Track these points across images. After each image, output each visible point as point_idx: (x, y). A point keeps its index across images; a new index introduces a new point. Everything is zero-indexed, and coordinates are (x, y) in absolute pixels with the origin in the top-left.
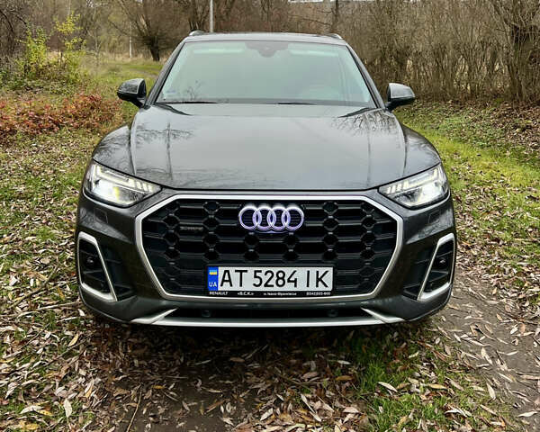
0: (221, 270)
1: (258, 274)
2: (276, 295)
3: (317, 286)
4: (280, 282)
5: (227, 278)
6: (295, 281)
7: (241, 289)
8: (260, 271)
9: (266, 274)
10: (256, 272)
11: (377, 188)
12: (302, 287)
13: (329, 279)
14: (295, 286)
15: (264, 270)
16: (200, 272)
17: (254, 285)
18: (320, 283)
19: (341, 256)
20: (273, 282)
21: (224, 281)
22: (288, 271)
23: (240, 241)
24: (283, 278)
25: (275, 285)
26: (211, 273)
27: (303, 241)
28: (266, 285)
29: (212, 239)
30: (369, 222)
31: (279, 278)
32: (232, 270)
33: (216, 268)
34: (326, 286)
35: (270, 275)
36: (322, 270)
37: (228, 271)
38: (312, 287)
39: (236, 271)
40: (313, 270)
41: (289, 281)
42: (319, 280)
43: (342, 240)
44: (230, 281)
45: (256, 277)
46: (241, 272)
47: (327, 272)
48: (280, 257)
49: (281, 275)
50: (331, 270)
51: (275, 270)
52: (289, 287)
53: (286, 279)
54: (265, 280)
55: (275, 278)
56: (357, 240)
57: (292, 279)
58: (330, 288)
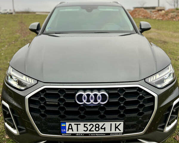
0: (67, 124)
1: (86, 126)
2: (95, 135)
3: (115, 130)
4: (97, 129)
5: (70, 127)
6: (105, 129)
7: (77, 132)
8: (87, 124)
9: (90, 125)
10: (85, 124)
11: (145, 79)
12: (108, 131)
13: (121, 127)
14: (105, 131)
15: (89, 123)
16: (57, 124)
17: (84, 130)
18: (117, 129)
19: (127, 115)
20: (93, 129)
21: (69, 129)
22: (101, 124)
23: (76, 109)
24: (98, 127)
25: (95, 131)
26: (63, 125)
27: (108, 109)
28: (90, 131)
29: (62, 109)
30: (141, 98)
31: (96, 127)
32: (73, 124)
33: (65, 123)
34: (120, 130)
35: (92, 126)
36: (118, 123)
37: (71, 124)
38: (113, 131)
39: (75, 124)
40: (113, 124)
41: (101, 128)
42: (116, 127)
43: (128, 108)
44: (72, 129)
45: (85, 127)
46: (77, 125)
47: (120, 124)
48: (97, 117)
49: (97, 126)
50: (122, 123)
51: (94, 124)
52: (102, 131)
53: (100, 127)
54: (89, 128)
55: (94, 127)
56: (135, 107)
57: (103, 127)
58: (122, 131)
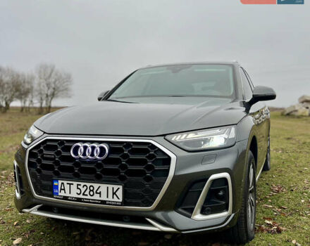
0: (60, 182)
2: (89, 201)
3: (113, 198)
4: (92, 193)
6: (100, 193)
7: (70, 195)
8: (80, 185)
9: (83, 187)
10: (78, 185)
11: (164, 135)
12: (104, 198)
13: (120, 194)
14: (100, 197)
15: (83, 184)
16: (50, 183)
17: (77, 193)
18: (115, 196)
20: (87, 193)
21: (61, 189)
22: (96, 186)
23: (70, 164)
24: (93, 191)
25: (88, 195)
26: (55, 184)
27: (106, 167)
28: (84, 194)
29: (57, 163)
30: (151, 157)
31: (90, 190)
32: (65, 182)
33: (57, 181)
34: (118, 199)
35: (85, 187)
36: (116, 187)
37: (63, 183)
38: (110, 199)
39: (67, 183)
40: (111, 187)
41: (97, 193)
42: (114, 193)
43: (130, 167)
44: (64, 189)
45: (78, 188)
46: (70, 184)
47: (118, 189)
48: (92, 176)
49: (92, 189)
50: (121, 187)
51: (88, 185)
52: (96, 197)
53: (95, 191)
54: (83, 190)
55: (88, 190)
56: (141, 168)
57: (98, 192)
58: (121, 200)
